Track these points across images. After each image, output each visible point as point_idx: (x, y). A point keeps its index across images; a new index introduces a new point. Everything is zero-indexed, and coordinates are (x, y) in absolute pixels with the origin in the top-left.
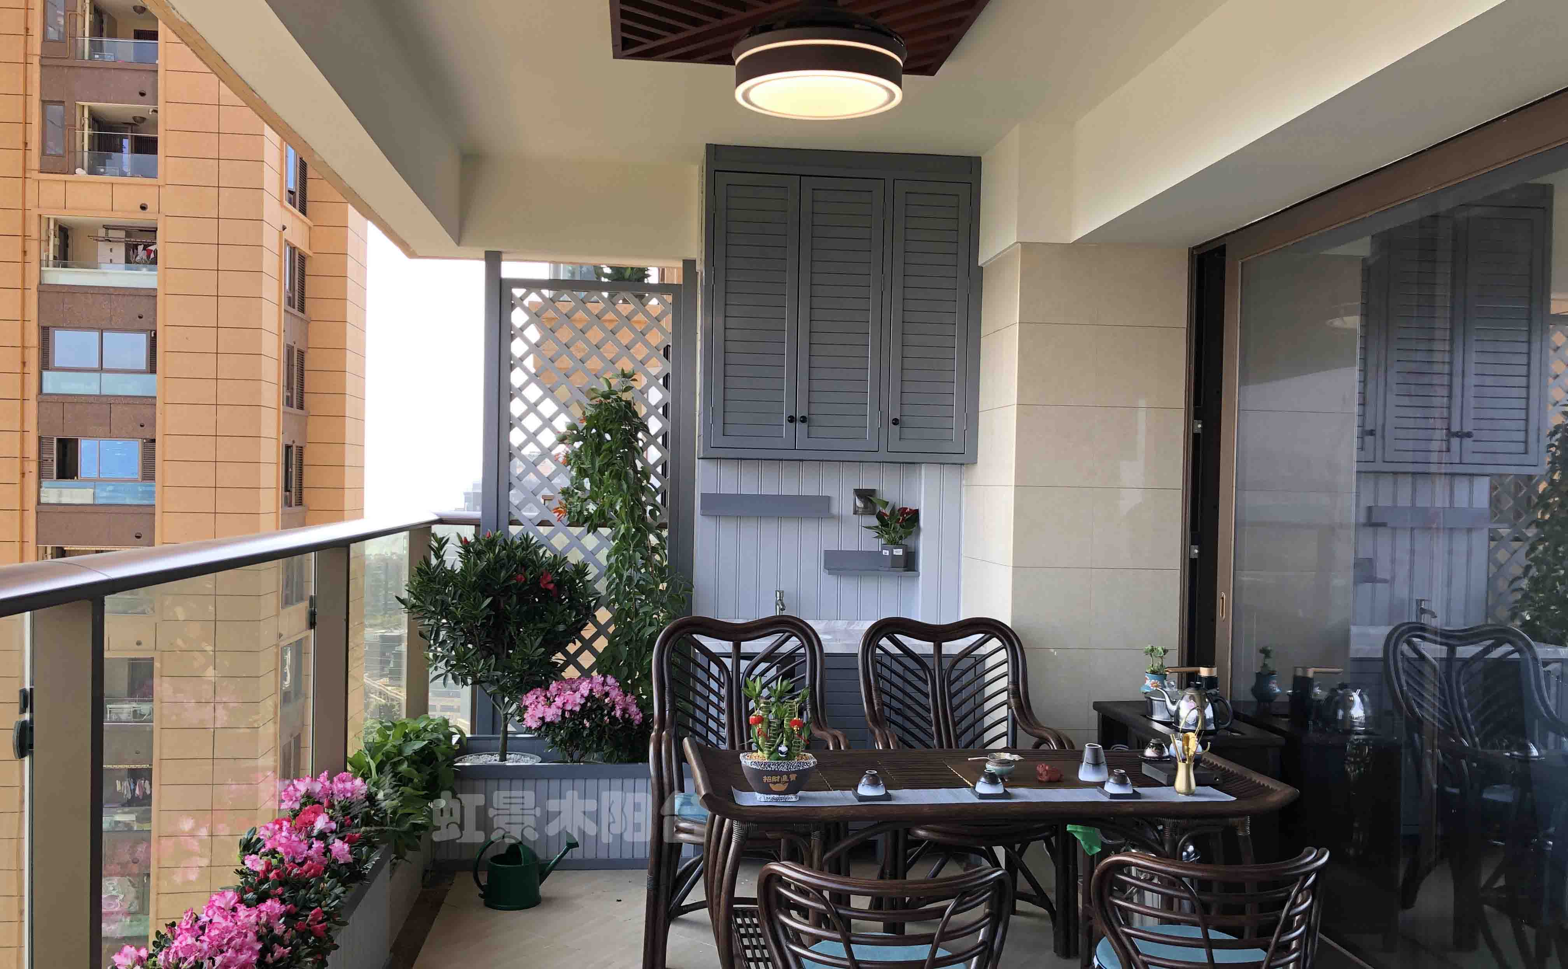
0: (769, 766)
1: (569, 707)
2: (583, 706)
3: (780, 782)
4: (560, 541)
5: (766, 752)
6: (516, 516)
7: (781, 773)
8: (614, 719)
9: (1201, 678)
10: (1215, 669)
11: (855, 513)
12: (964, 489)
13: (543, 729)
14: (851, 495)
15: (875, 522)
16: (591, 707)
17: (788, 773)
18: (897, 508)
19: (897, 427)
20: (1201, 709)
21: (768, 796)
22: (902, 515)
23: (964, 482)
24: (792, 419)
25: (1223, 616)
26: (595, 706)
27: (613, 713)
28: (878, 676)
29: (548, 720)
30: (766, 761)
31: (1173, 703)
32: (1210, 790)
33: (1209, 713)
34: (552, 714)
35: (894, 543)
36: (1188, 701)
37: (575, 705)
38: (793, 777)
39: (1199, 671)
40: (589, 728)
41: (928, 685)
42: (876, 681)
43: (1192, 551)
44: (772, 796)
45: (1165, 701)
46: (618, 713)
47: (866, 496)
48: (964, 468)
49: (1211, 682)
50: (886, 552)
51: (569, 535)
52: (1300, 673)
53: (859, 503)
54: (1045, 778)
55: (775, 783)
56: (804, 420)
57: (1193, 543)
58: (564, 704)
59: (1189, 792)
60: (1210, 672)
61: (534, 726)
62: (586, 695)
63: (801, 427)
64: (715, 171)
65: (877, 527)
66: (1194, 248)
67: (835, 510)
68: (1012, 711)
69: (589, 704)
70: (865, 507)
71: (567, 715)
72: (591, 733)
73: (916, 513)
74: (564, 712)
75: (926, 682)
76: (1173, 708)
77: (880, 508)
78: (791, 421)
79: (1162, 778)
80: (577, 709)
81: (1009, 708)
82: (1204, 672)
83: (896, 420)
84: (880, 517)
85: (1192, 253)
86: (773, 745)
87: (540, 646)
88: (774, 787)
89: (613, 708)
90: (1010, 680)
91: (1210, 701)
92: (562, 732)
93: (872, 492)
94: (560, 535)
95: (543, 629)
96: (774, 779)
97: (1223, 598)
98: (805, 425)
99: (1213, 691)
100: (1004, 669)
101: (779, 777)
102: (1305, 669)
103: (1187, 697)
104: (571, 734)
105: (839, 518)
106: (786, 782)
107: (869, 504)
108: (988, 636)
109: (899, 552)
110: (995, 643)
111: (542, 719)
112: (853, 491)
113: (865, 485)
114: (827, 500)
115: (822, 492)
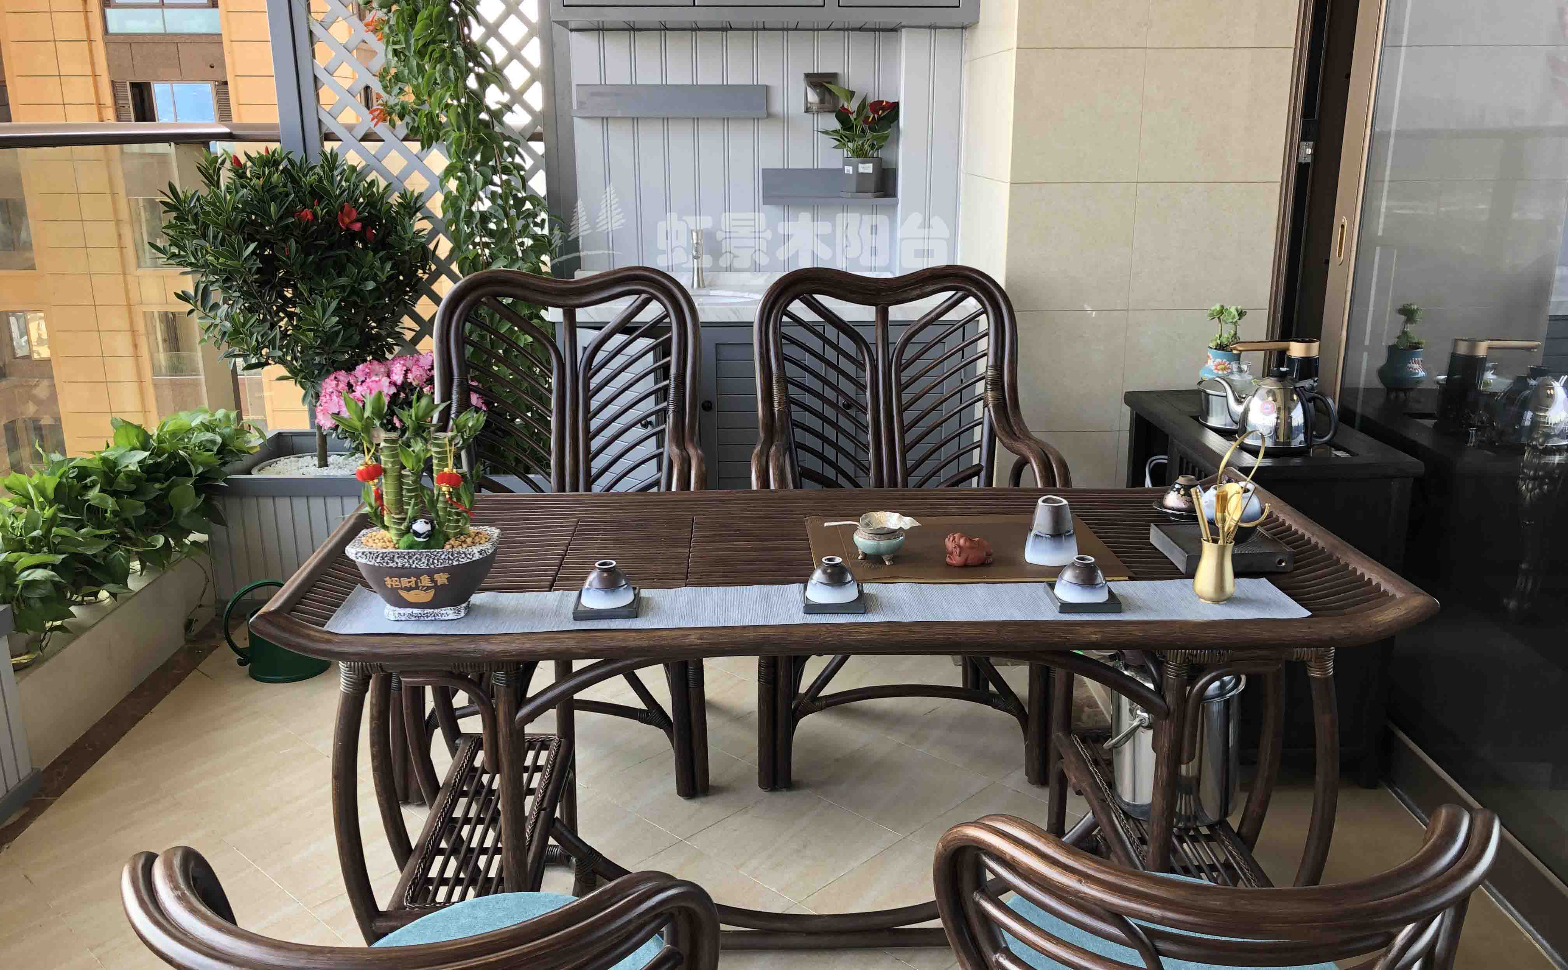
2: (393, 397)
3: (418, 588)
5: (392, 532)
7: (420, 573)
9: (1291, 360)
10: (1315, 346)
11: (807, 110)
12: (965, 69)
14: (802, 83)
15: (833, 123)
17: (433, 572)
18: (870, 100)
20: (1286, 409)
21: (400, 614)
22: (875, 111)
23: (966, 57)
25: (1340, 256)
31: (1239, 401)
33: (1298, 417)
35: (861, 154)
36: (1263, 400)
37: (382, 396)
39: (1288, 349)
41: (865, 371)
42: (781, 367)
43: (1301, 151)
45: (1226, 397)
47: (824, 85)
48: (966, 33)
49: (1308, 367)
50: (849, 170)
52: (1463, 349)
53: (813, 97)
55: (409, 589)
57: (1304, 137)
59: (1220, 595)
60: (1308, 350)
62: (399, 382)
65: (836, 132)
67: (777, 107)
68: (989, 411)
69: (402, 395)
70: (822, 101)
73: (895, 107)
75: (862, 366)
76: (1238, 409)
77: (843, 103)
79: (1176, 559)
80: (384, 401)
81: (986, 405)
82: (1297, 350)
84: (843, 116)
88: (408, 595)
90: (990, 363)
91: (1301, 399)
93: (833, 77)
95: (343, 288)
97: (1343, 226)
99: (1307, 383)
100: (984, 345)
102: (1473, 343)
103: (1263, 392)
105: (785, 120)
106: (431, 587)
107: (827, 97)
108: (960, 294)
109: (867, 168)
110: (971, 304)
112: (803, 76)
113: (824, 67)
114: (765, 92)
115: (761, 80)
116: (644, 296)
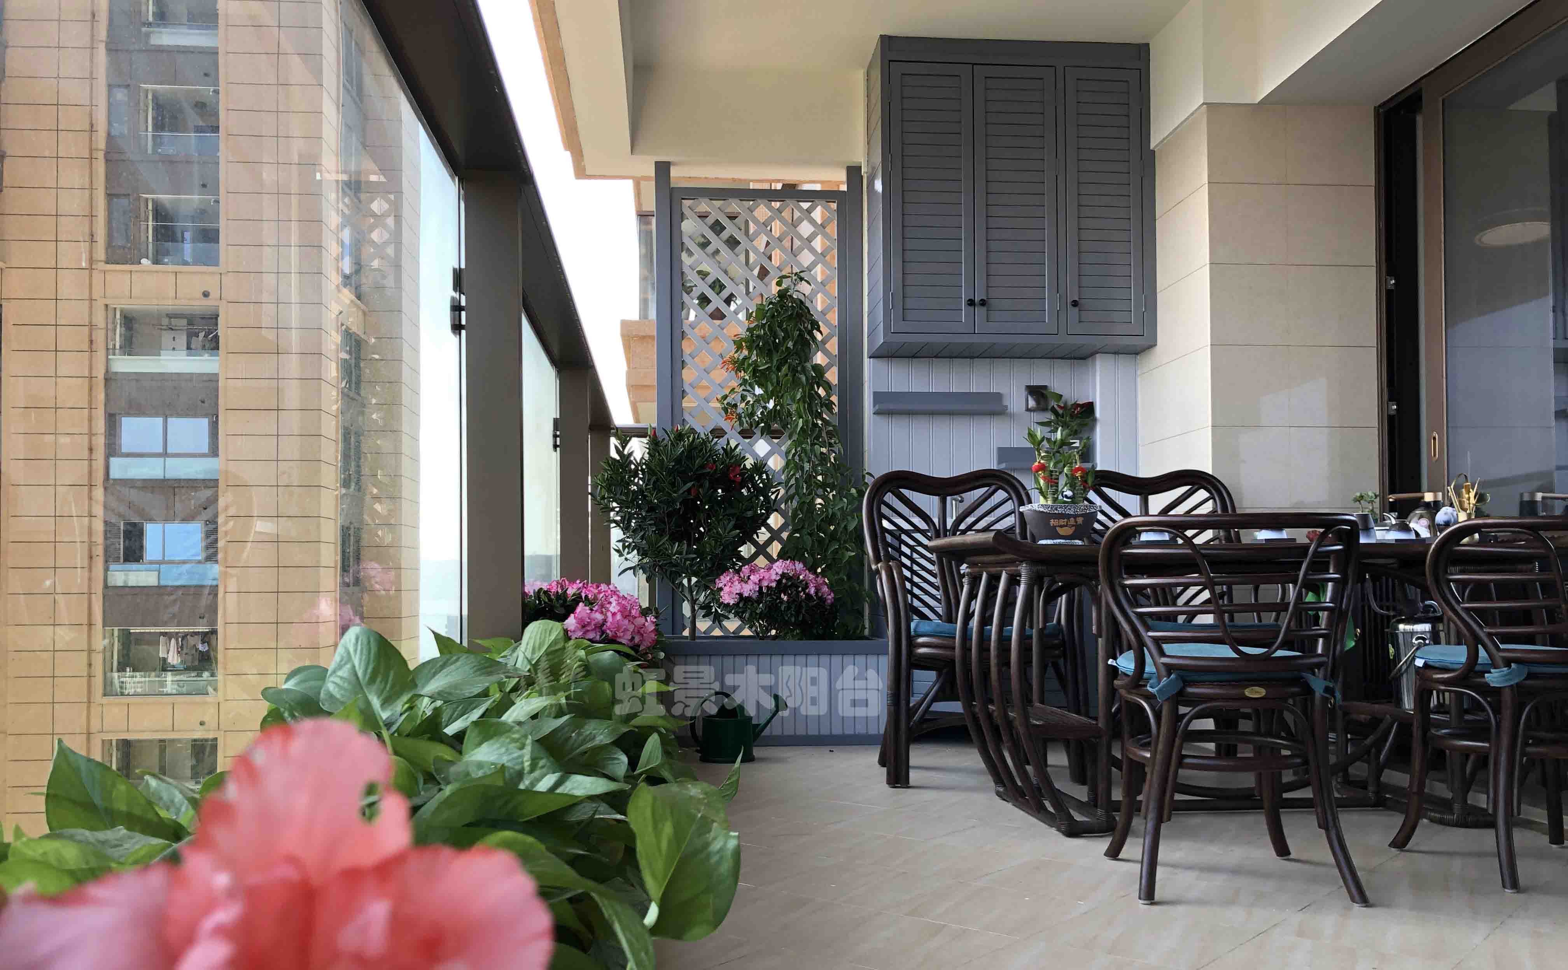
0: (1057, 510)
1: (765, 584)
2: (779, 582)
3: (1066, 526)
5: (1050, 499)
7: (1068, 516)
8: (808, 595)
9: (1426, 502)
11: (1028, 409)
12: (1139, 380)
13: (741, 605)
14: (1023, 393)
15: (1048, 416)
16: (786, 584)
17: (1075, 516)
18: (1070, 402)
19: (1076, 309)
21: (1055, 541)
22: (1077, 408)
23: (1139, 372)
24: (971, 303)
25: (1435, 455)
26: (790, 583)
27: (807, 591)
29: (746, 594)
34: (748, 589)
37: (771, 581)
38: (1080, 520)
39: (1423, 497)
40: (788, 602)
43: (1390, 408)
44: (1059, 541)
46: (812, 591)
47: (1038, 393)
48: (1138, 356)
53: (1031, 400)
55: (1061, 526)
56: (983, 303)
57: (1391, 399)
58: (760, 581)
60: (1435, 496)
61: (732, 602)
62: (779, 575)
63: (980, 311)
64: (890, 61)
65: (1052, 421)
66: (1380, 106)
67: (1006, 406)
69: (784, 581)
70: (1038, 403)
71: (764, 590)
72: (788, 608)
73: (1089, 408)
74: (761, 588)
77: (1053, 403)
78: (969, 305)
80: (774, 585)
82: (1429, 498)
83: (1075, 301)
84: (1054, 411)
85: (1379, 110)
86: (1056, 492)
88: (1062, 531)
89: (807, 586)
92: (761, 605)
93: (1044, 388)
95: (733, 515)
96: (1063, 522)
97: (1434, 438)
98: (984, 309)
101: (1066, 520)
102: (1532, 494)
104: (770, 607)
105: (1011, 416)
106: (1073, 526)
107: (1041, 399)
108: (1195, 487)
109: (1075, 443)
111: (740, 595)
112: (1024, 388)
113: (1037, 381)
114: (998, 397)
115: (994, 389)
116: (993, 487)
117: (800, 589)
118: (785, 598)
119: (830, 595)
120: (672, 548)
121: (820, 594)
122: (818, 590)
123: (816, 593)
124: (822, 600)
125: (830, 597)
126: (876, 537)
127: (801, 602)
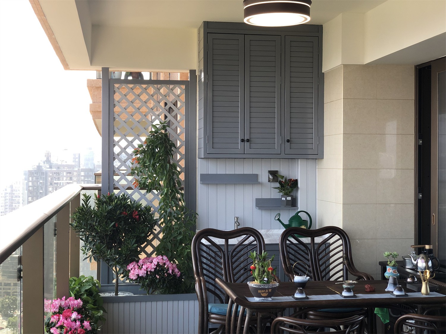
0: (261, 286)
1: (149, 270)
2: (155, 269)
3: (265, 293)
4: (136, 197)
5: (259, 281)
6: (117, 186)
7: (265, 289)
8: (169, 274)
9: (426, 250)
10: (432, 246)
11: (269, 181)
12: (317, 170)
13: (138, 280)
14: (267, 174)
15: (278, 185)
16: (159, 269)
17: (268, 289)
18: (287, 179)
19: (289, 143)
20: (427, 262)
21: (260, 298)
22: (290, 182)
23: (317, 167)
24: (243, 141)
25: (433, 223)
26: (160, 269)
27: (168, 272)
28: (288, 252)
29: (140, 275)
30: (259, 284)
31: (415, 260)
32: (435, 293)
33: (430, 264)
34: (142, 273)
35: (287, 194)
36: (421, 259)
37: (152, 269)
38: (270, 290)
39: (425, 247)
40: (159, 279)
41: (308, 256)
42: (287, 254)
43: (419, 196)
44: (262, 298)
45: (411, 260)
46: (170, 271)
47: (274, 174)
48: (317, 160)
49: (430, 251)
50: (284, 199)
51: (140, 194)
53: (271, 177)
54: (368, 290)
55: (263, 293)
56: (248, 141)
57: (419, 192)
58: (147, 268)
59: (427, 294)
60: (430, 247)
61: (134, 278)
62: (156, 264)
63: (247, 144)
64: (207, 33)
65: (279, 187)
66: (417, 66)
67: (260, 180)
68: (346, 266)
69: (158, 268)
70: (274, 179)
71: (149, 273)
72: (160, 281)
73: (296, 181)
74: (147, 272)
75: (308, 254)
76: (415, 263)
77: (280, 179)
78: (242, 141)
79: (415, 289)
80: (153, 270)
81: (344, 264)
82: (427, 247)
83: (288, 140)
84: (280, 183)
85: (416, 68)
86: (261, 278)
87: (135, 243)
88: (262, 295)
89: (168, 270)
90: (344, 253)
91: (430, 259)
92: (147, 280)
93: (276, 172)
94: (136, 194)
95: (135, 236)
96: (263, 291)
97: (433, 216)
98: (249, 143)
99: (432, 255)
100: (341, 248)
103: (421, 258)
104: (151, 281)
105: (262, 184)
106: (267, 293)
107: (275, 177)
108: (334, 234)
109: (289, 198)
110: (337, 237)
111: (138, 275)
112: (267, 172)
113: (273, 169)
114: (256, 176)
115: (255, 172)
116: (248, 235)
117: (165, 271)
118: (158, 277)
119: (178, 272)
120: (107, 252)
121: (174, 273)
122: (173, 271)
123: (172, 272)
124: (175, 276)
125: (178, 274)
126: (197, 259)
127: (165, 278)
